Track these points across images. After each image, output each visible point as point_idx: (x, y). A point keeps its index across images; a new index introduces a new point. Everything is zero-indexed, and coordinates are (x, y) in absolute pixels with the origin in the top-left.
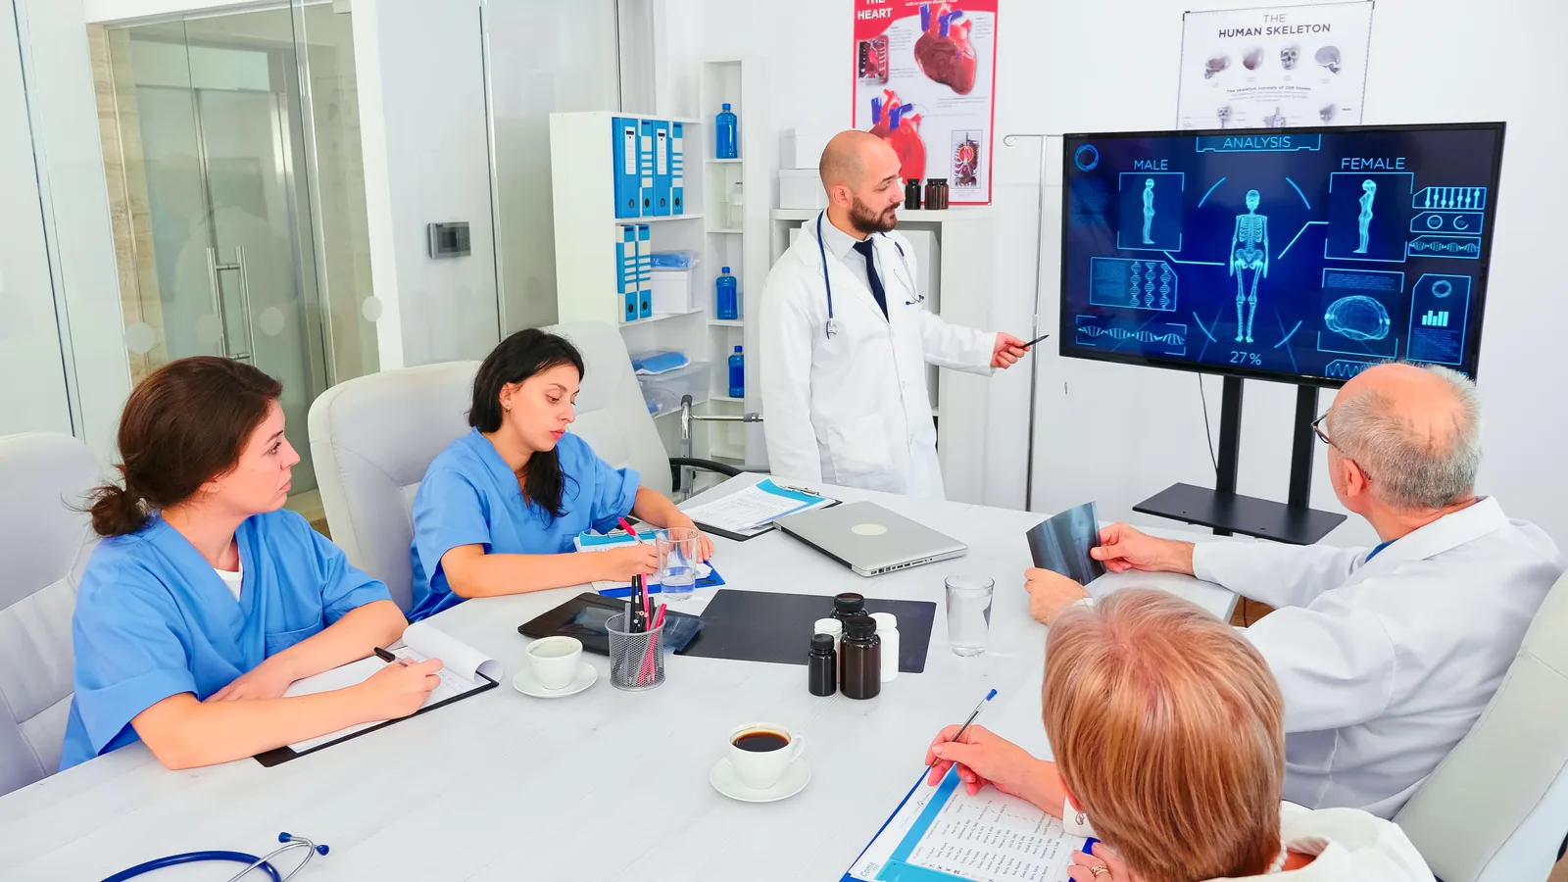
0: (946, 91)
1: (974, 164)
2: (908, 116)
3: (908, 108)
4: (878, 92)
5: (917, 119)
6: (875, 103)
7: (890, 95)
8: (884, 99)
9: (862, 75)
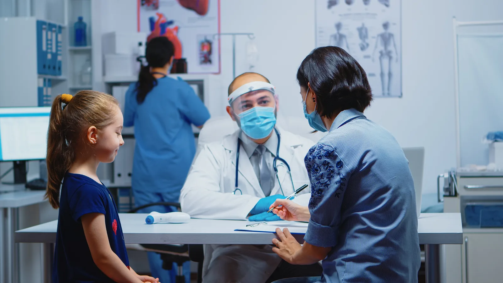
0: (192, 14)
1: (210, 52)
2: (171, 27)
3: (171, 23)
4: (153, 14)
5: (177, 29)
6: (152, 21)
7: (160, 16)
8: (156, 18)
9: (143, 5)
